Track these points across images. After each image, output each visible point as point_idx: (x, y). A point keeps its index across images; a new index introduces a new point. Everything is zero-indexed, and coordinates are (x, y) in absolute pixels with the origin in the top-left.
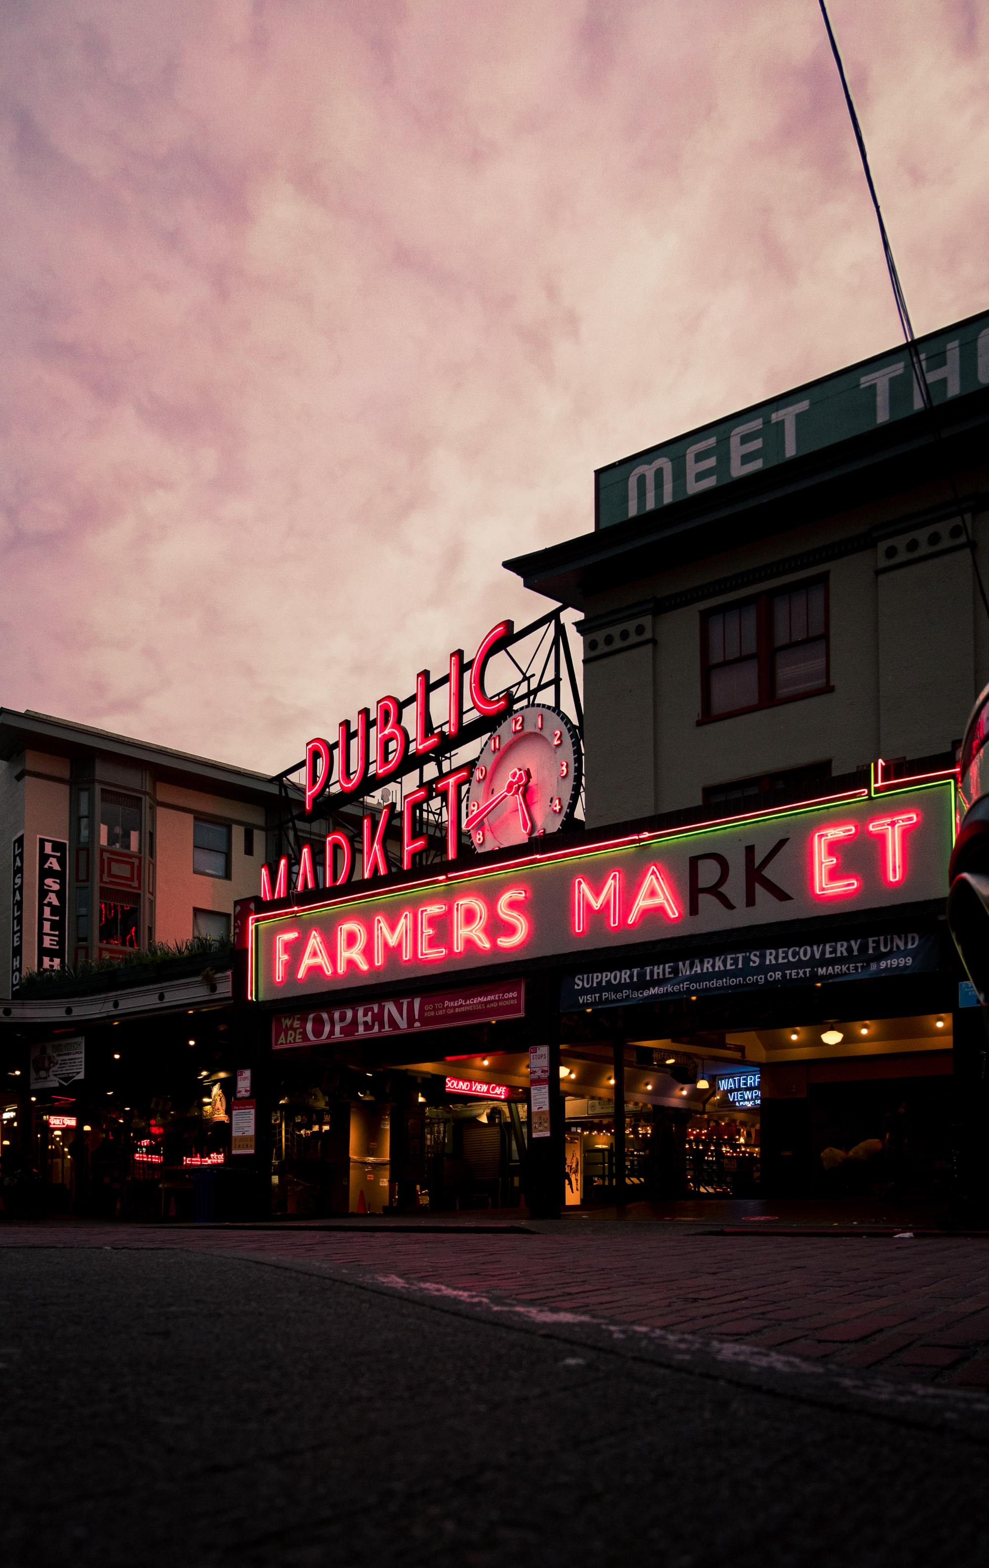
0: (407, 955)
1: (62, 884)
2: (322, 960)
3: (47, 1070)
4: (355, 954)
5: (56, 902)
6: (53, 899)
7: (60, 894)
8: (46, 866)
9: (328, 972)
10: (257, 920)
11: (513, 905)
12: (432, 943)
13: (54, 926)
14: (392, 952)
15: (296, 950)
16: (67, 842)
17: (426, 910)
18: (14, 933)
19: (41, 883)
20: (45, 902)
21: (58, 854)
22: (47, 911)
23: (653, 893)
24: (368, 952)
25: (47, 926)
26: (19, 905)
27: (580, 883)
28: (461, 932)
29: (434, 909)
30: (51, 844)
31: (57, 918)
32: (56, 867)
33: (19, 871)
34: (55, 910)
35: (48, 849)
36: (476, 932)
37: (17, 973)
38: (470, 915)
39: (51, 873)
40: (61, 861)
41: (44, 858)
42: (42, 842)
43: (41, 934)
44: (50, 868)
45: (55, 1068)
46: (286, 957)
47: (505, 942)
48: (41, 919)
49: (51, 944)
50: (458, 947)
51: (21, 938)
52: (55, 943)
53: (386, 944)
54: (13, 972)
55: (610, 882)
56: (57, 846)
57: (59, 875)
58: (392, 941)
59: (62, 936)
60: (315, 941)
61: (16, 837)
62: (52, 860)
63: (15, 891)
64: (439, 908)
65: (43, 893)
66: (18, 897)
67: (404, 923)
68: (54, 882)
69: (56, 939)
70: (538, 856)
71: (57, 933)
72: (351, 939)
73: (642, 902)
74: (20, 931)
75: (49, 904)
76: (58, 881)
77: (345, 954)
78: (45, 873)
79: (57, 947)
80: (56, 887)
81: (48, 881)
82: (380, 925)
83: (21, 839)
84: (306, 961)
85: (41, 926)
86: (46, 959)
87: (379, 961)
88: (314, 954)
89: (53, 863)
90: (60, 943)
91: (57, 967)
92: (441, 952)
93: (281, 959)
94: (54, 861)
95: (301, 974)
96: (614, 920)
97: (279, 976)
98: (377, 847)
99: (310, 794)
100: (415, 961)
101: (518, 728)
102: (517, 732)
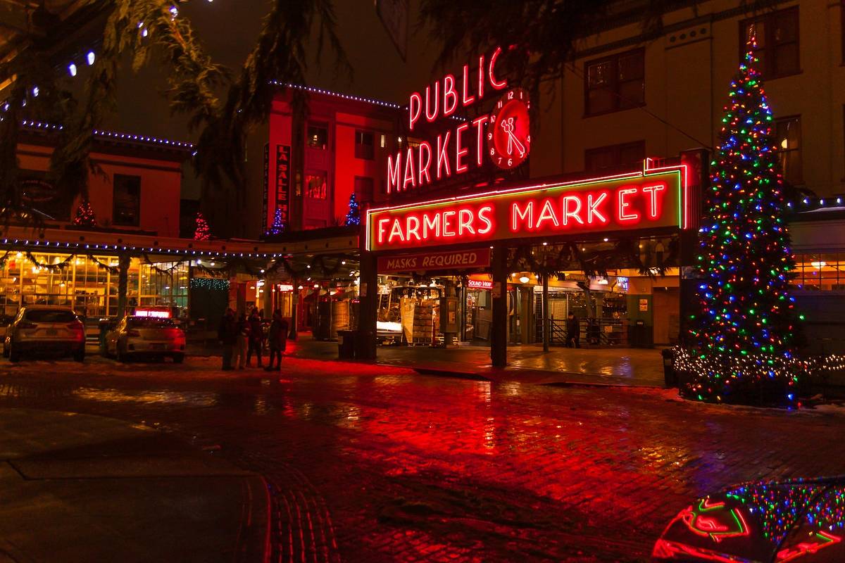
0: (438, 234)
1: (288, 167)
2: (400, 233)
4: (415, 232)
5: (285, 177)
6: (283, 175)
7: (287, 172)
8: (280, 159)
9: (402, 239)
10: (371, 212)
11: (485, 214)
12: (449, 229)
13: (284, 189)
14: (431, 232)
15: (388, 227)
16: (290, 146)
17: (447, 213)
18: (264, 192)
19: (278, 167)
20: (280, 177)
21: (286, 152)
22: (280, 183)
23: (547, 213)
24: (420, 231)
25: (280, 188)
26: (266, 178)
27: (515, 206)
28: (462, 225)
29: (451, 213)
30: (282, 147)
32: (285, 159)
33: (267, 161)
34: (284, 181)
35: (281, 150)
36: (469, 227)
37: (265, 213)
38: (466, 218)
39: (283, 162)
40: (288, 155)
41: (279, 154)
42: (278, 147)
43: (277, 193)
44: (282, 160)
46: (383, 231)
47: (481, 231)
48: (277, 186)
49: (282, 198)
50: (461, 233)
51: (267, 195)
52: (284, 197)
53: (428, 227)
54: (263, 212)
55: (529, 206)
56: (286, 149)
57: (287, 163)
58: (432, 227)
59: (287, 194)
60: (397, 224)
61: (265, 144)
63: (265, 171)
65: (278, 172)
66: (266, 175)
67: (437, 218)
68: (284, 166)
69: (285, 195)
70: (497, 192)
71: (285, 192)
72: (413, 225)
73: (542, 217)
74: (267, 192)
75: (282, 178)
76: (286, 166)
77: (410, 231)
78: (280, 162)
79: (285, 199)
80: (286, 169)
81: (281, 166)
82: (426, 219)
83: (267, 146)
84: (393, 233)
85: (277, 189)
86: (279, 206)
87: (425, 236)
88: (396, 230)
89: (284, 157)
90: (287, 197)
91: (285, 210)
92: (453, 234)
93: (381, 231)
94: (284, 156)
95: (390, 239)
96: (530, 226)
97: (380, 240)
98: (444, 152)
99: (412, 121)
100: (442, 237)
101: (511, 98)
102: (510, 100)
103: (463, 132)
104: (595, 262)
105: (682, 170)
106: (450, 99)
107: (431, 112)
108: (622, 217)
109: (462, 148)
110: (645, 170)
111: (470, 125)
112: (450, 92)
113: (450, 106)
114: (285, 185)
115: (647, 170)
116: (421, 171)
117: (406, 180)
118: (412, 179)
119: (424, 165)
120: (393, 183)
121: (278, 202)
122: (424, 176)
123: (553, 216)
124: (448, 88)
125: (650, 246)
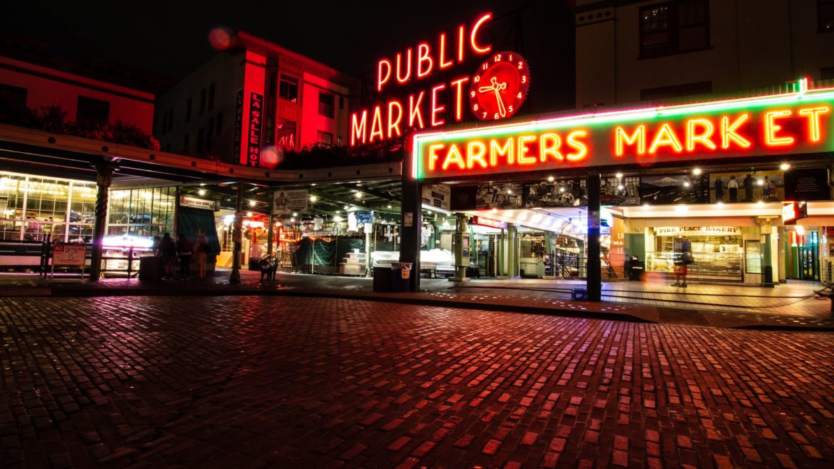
0: (511, 161)
1: (261, 114)
2: (458, 160)
3: (284, 205)
4: (479, 158)
5: (257, 123)
6: (256, 120)
7: (259, 119)
8: (253, 105)
9: (462, 166)
10: (418, 137)
11: (578, 139)
12: (527, 155)
13: (256, 133)
14: (502, 160)
15: (442, 154)
16: (263, 95)
17: (524, 138)
18: (236, 135)
19: (251, 113)
20: (252, 122)
21: (260, 101)
22: (253, 126)
24: (487, 157)
25: (253, 133)
26: (239, 122)
27: (619, 130)
28: (544, 152)
30: (256, 95)
32: (258, 106)
33: (240, 106)
34: (257, 126)
35: (255, 97)
36: (555, 152)
38: (549, 143)
39: (256, 109)
40: (260, 103)
41: (252, 101)
42: (252, 94)
43: (250, 137)
44: (255, 107)
45: (289, 204)
46: (436, 157)
47: (571, 157)
48: (250, 130)
49: (255, 141)
50: (543, 158)
51: (240, 138)
53: (498, 154)
54: (235, 152)
55: (639, 131)
56: (259, 97)
57: (259, 110)
58: (502, 152)
60: (454, 150)
61: (239, 90)
63: (237, 115)
64: (532, 138)
65: (252, 117)
66: (239, 119)
67: (509, 144)
69: (257, 139)
71: (257, 136)
72: (476, 151)
74: (240, 134)
75: (254, 123)
76: (259, 112)
77: (471, 158)
78: (253, 109)
79: (257, 143)
80: (258, 115)
81: (254, 112)
82: (494, 145)
83: (242, 93)
84: (449, 160)
85: (250, 133)
86: (252, 148)
87: (494, 162)
88: (453, 156)
89: (257, 104)
90: (259, 141)
91: (257, 152)
92: (532, 160)
93: (433, 158)
95: (445, 166)
96: (641, 150)
97: (432, 166)
98: (417, 109)
99: (380, 83)
100: (516, 164)
101: (499, 60)
102: (497, 62)
103: (438, 92)
106: (425, 64)
107: (403, 75)
108: (770, 142)
109: (437, 106)
110: (801, 91)
111: (448, 85)
112: (426, 57)
113: (424, 69)
114: (257, 129)
115: (805, 91)
116: (390, 126)
117: (373, 134)
118: (380, 133)
119: (394, 121)
120: (358, 136)
121: (250, 145)
122: (394, 130)
123: (673, 140)
124: (423, 54)
125: (721, 182)
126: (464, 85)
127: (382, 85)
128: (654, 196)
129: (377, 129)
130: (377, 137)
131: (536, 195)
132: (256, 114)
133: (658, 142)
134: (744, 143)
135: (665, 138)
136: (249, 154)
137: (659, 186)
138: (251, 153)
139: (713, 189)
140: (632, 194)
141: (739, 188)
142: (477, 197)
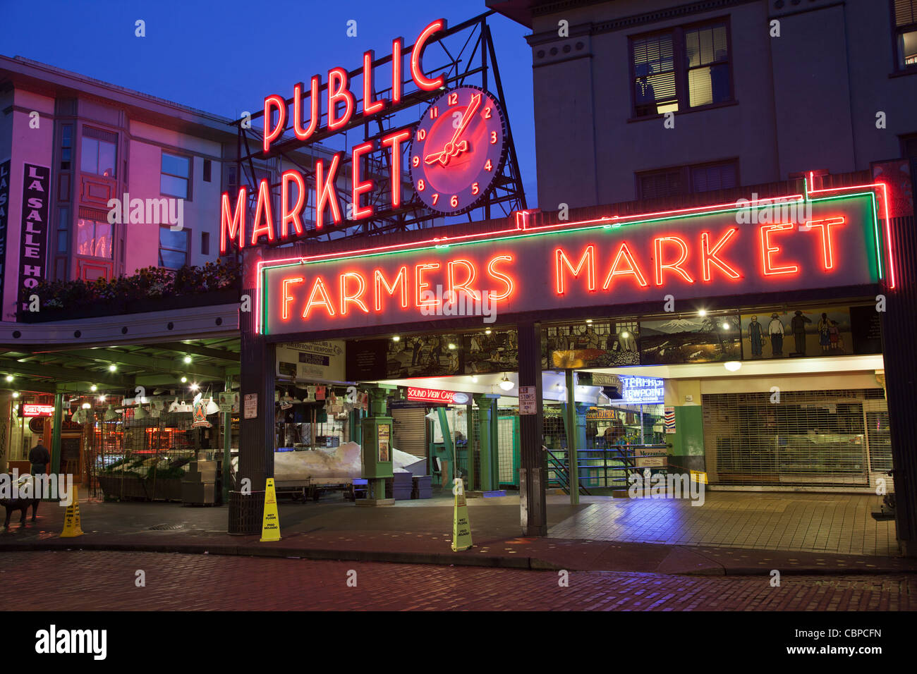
0: (404, 303)
1: (45, 203)
2: (325, 302)
4: (357, 299)
5: (38, 218)
6: (36, 215)
7: (43, 212)
8: (30, 188)
9: (332, 313)
10: (265, 265)
11: (502, 267)
13: (36, 238)
14: (392, 301)
15: (301, 293)
16: (50, 167)
17: (422, 267)
19: (25, 203)
20: (29, 218)
21: (42, 178)
22: (30, 227)
24: (368, 299)
25: (29, 239)
26: (4, 220)
27: (560, 253)
28: (453, 288)
29: (430, 267)
30: (35, 169)
31: (39, 232)
32: (40, 188)
33: (4, 190)
34: (37, 225)
35: (33, 173)
36: (468, 288)
38: (462, 274)
39: (35, 193)
40: (44, 183)
41: (28, 180)
42: (27, 167)
43: (23, 246)
44: (34, 190)
46: (291, 298)
48: (24, 233)
49: (32, 254)
51: (4, 248)
52: (36, 253)
53: (385, 291)
55: (586, 253)
56: (42, 171)
57: (43, 196)
58: (391, 291)
59: (42, 247)
60: (319, 286)
61: (2, 161)
62: (35, 182)
64: (434, 266)
65: (27, 210)
67: (401, 275)
68: (37, 201)
69: (38, 250)
71: (38, 245)
72: (353, 287)
74: (4, 242)
75: (32, 220)
76: (41, 200)
77: (346, 299)
78: (28, 194)
79: (38, 257)
80: (39, 205)
81: (32, 200)
82: (379, 276)
83: (7, 166)
84: (311, 303)
85: (23, 239)
86: (28, 269)
87: (378, 307)
88: (318, 297)
89: (37, 186)
90: (42, 253)
93: (287, 299)
94: (38, 183)
95: (306, 313)
96: (591, 285)
97: (285, 314)
98: (328, 185)
99: (267, 138)
100: (414, 310)
101: (454, 103)
104: (662, 353)
105: (878, 191)
106: (339, 104)
107: (304, 124)
108: (768, 271)
110: (807, 192)
111: (378, 144)
112: (337, 95)
113: (338, 114)
115: (812, 191)
116: (285, 218)
117: (256, 231)
118: (269, 228)
119: (290, 209)
120: (232, 235)
121: (24, 261)
122: (290, 223)
123: (635, 270)
124: (336, 89)
125: (758, 324)
126: (401, 142)
127: (272, 142)
128: (660, 349)
129: (263, 222)
130: (263, 236)
131: (480, 352)
132: (36, 203)
133: (614, 272)
134: (733, 274)
135: (623, 265)
136: (22, 277)
137: (667, 332)
138: (27, 277)
139: (747, 336)
140: (628, 348)
141: (785, 334)
142: (389, 357)
